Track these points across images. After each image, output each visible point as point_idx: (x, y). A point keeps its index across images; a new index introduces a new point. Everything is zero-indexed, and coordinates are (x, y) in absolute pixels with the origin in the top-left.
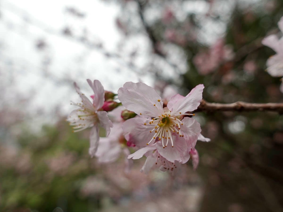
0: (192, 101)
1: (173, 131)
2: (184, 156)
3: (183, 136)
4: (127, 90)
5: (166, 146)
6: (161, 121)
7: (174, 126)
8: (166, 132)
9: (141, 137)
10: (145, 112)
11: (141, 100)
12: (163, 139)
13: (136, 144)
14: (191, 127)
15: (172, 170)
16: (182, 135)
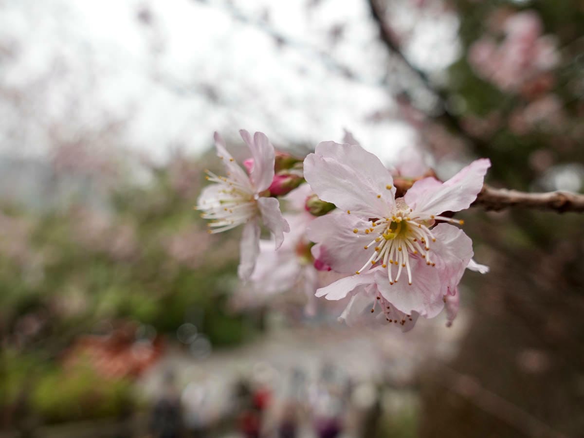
0: (459, 191)
1: (413, 250)
2: (432, 303)
3: (434, 265)
4: (322, 159)
5: (396, 280)
6: (388, 228)
7: (415, 240)
8: (397, 249)
9: (344, 254)
10: (357, 205)
11: (350, 182)
12: (390, 265)
13: (332, 267)
14: (451, 244)
15: (403, 324)
16: (431, 262)
